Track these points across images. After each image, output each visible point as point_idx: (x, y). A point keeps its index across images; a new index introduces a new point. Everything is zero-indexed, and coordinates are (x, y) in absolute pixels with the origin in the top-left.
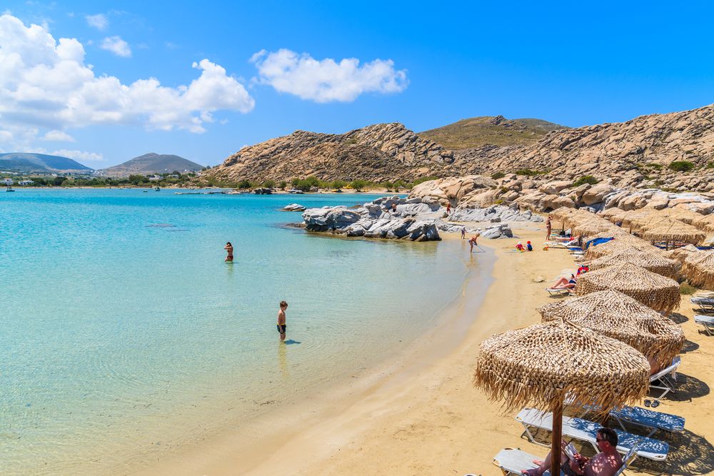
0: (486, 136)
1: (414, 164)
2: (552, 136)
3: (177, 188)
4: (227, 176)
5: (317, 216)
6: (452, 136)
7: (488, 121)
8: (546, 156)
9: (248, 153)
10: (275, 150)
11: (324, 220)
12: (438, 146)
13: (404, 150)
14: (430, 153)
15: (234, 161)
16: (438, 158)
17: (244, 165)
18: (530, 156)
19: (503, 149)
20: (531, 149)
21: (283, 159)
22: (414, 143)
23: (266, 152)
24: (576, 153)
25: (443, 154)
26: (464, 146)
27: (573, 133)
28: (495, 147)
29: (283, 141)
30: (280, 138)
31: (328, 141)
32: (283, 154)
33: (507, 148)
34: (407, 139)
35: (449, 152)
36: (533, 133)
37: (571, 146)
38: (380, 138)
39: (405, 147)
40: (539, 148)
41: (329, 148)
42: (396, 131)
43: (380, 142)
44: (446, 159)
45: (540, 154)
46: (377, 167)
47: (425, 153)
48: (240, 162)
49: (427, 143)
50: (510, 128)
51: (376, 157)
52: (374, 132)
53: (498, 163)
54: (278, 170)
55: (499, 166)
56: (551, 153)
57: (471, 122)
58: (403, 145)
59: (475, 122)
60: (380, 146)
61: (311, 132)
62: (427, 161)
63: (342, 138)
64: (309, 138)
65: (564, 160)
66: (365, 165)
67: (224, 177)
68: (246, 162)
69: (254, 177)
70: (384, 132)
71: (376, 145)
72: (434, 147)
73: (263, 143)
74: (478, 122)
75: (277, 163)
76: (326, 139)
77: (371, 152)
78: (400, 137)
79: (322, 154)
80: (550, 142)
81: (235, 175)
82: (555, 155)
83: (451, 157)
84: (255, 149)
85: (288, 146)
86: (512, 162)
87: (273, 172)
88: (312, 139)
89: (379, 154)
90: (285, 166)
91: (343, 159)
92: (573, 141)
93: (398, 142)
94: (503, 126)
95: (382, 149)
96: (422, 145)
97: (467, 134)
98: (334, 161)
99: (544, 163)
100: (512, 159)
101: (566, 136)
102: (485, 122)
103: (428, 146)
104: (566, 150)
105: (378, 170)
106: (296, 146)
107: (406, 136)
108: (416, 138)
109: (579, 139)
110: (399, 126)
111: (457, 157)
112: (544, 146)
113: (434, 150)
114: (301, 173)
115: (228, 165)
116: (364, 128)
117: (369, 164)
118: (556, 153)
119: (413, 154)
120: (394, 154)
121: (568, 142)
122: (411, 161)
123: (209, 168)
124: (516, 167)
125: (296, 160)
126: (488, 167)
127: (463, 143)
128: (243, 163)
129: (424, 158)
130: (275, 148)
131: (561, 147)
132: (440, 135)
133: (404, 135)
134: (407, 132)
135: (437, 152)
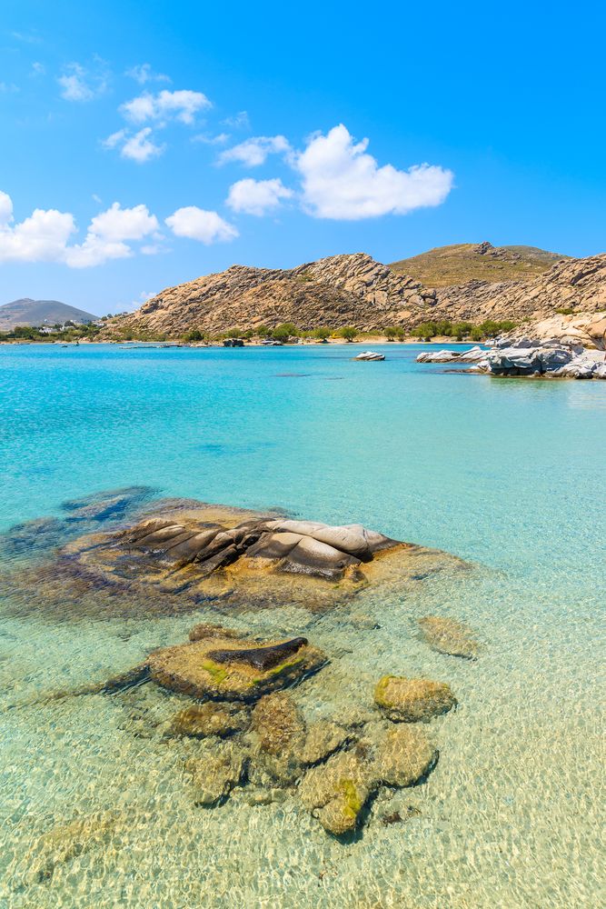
0: (470, 269)
1: (388, 307)
2: (561, 267)
3: (87, 342)
4: (146, 326)
5: (518, 358)
6: (426, 271)
7: (471, 249)
8: (555, 294)
9: (173, 297)
10: (208, 292)
11: (530, 361)
12: (416, 283)
13: (374, 289)
14: (407, 292)
15: (155, 306)
16: (417, 299)
17: (168, 312)
18: (533, 294)
19: (494, 286)
20: (535, 285)
21: (219, 303)
22: (385, 280)
23: (195, 294)
24: (594, 289)
25: (423, 293)
26: (444, 282)
27: (587, 264)
28: (484, 283)
29: (216, 279)
30: (213, 276)
31: (273, 279)
32: (218, 296)
33: (500, 284)
34: (377, 274)
35: (430, 291)
36: (529, 265)
37: (586, 280)
38: (342, 274)
39: (374, 285)
40: (544, 284)
41: (278, 287)
42: (362, 264)
43: (342, 279)
44: (427, 300)
45: (546, 292)
46: (343, 312)
47: (401, 292)
48: (162, 307)
49: (403, 279)
50: (499, 258)
51: (341, 299)
52: (334, 266)
53: (491, 303)
54: (214, 318)
55: (493, 307)
56: (561, 289)
57: (449, 252)
58: (372, 283)
59: (455, 251)
60: (343, 284)
61: (251, 267)
62: (404, 303)
63: (291, 275)
64: (250, 275)
65: (577, 299)
66: (327, 309)
67: (143, 327)
68: (171, 307)
69: (184, 327)
70: (346, 266)
71: (337, 283)
72: (412, 285)
73: (191, 284)
74: (458, 251)
75: (212, 309)
76: (271, 276)
77: (334, 292)
78: (368, 272)
79: (271, 295)
80: (558, 275)
81: (157, 324)
82: (566, 292)
83: (433, 297)
84: (180, 291)
85: (224, 286)
86: (510, 302)
87: (208, 320)
88: (254, 277)
89: (344, 295)
90: (224, 312)
91: (299, 301)
92: (588, 273)
93: (367, 278)
94: (491, 256)
95: (346, 288)
96: (395, 282)
97: (446, 266)
98: (288, 305)
99: (553, 303)
100: (510, 298)
101: (578, 268)
102: (468, 250)
103: (404, 283)
104: (579, 285)
105: (345, 316)
106: (234, 285)
107: (375, 271)
108: (388, 273)
109: (595, 270)
110: (365, 258)
111: (439, 297)
112: (551, 281)
113: (412, 288)
114: (245, 321)
115: (146, 312)
116: (319, 261)
117: (333, 308)
118: (566, 290)
119: (386, 295)
120: (362, 294)
121: (581, 276)
122: (384, 304)
123: (110, 316)
124: (519, 309)
125: (237, 304)
126: (479, 310)
127: (442, 279)
128: (167, 309)
129: (399, 299)
130: (206, 288)
131: (573, 282)
132: (411, 269)
133: (372, 269)
134: (376, 266)
135: (415, 290)
